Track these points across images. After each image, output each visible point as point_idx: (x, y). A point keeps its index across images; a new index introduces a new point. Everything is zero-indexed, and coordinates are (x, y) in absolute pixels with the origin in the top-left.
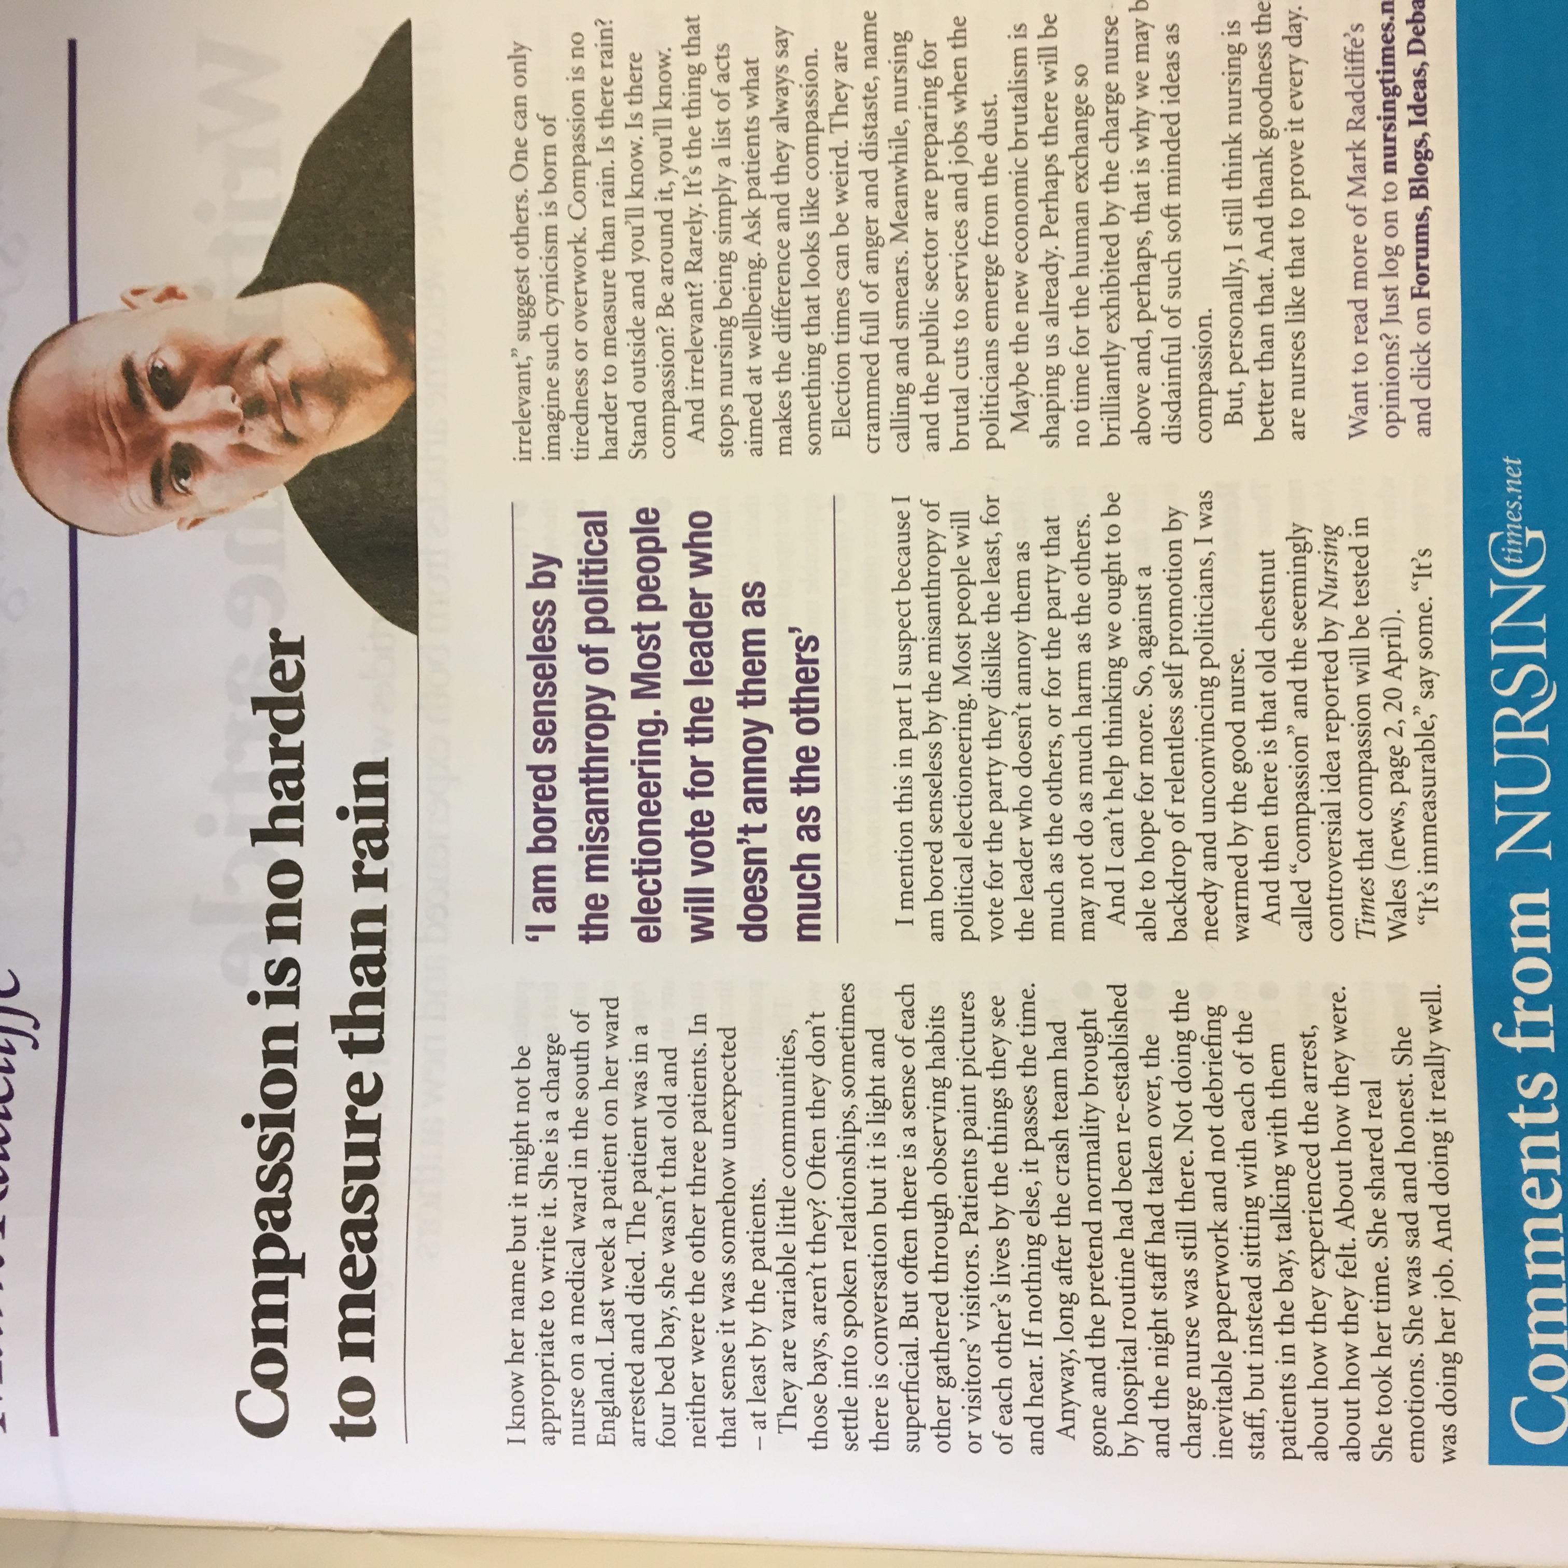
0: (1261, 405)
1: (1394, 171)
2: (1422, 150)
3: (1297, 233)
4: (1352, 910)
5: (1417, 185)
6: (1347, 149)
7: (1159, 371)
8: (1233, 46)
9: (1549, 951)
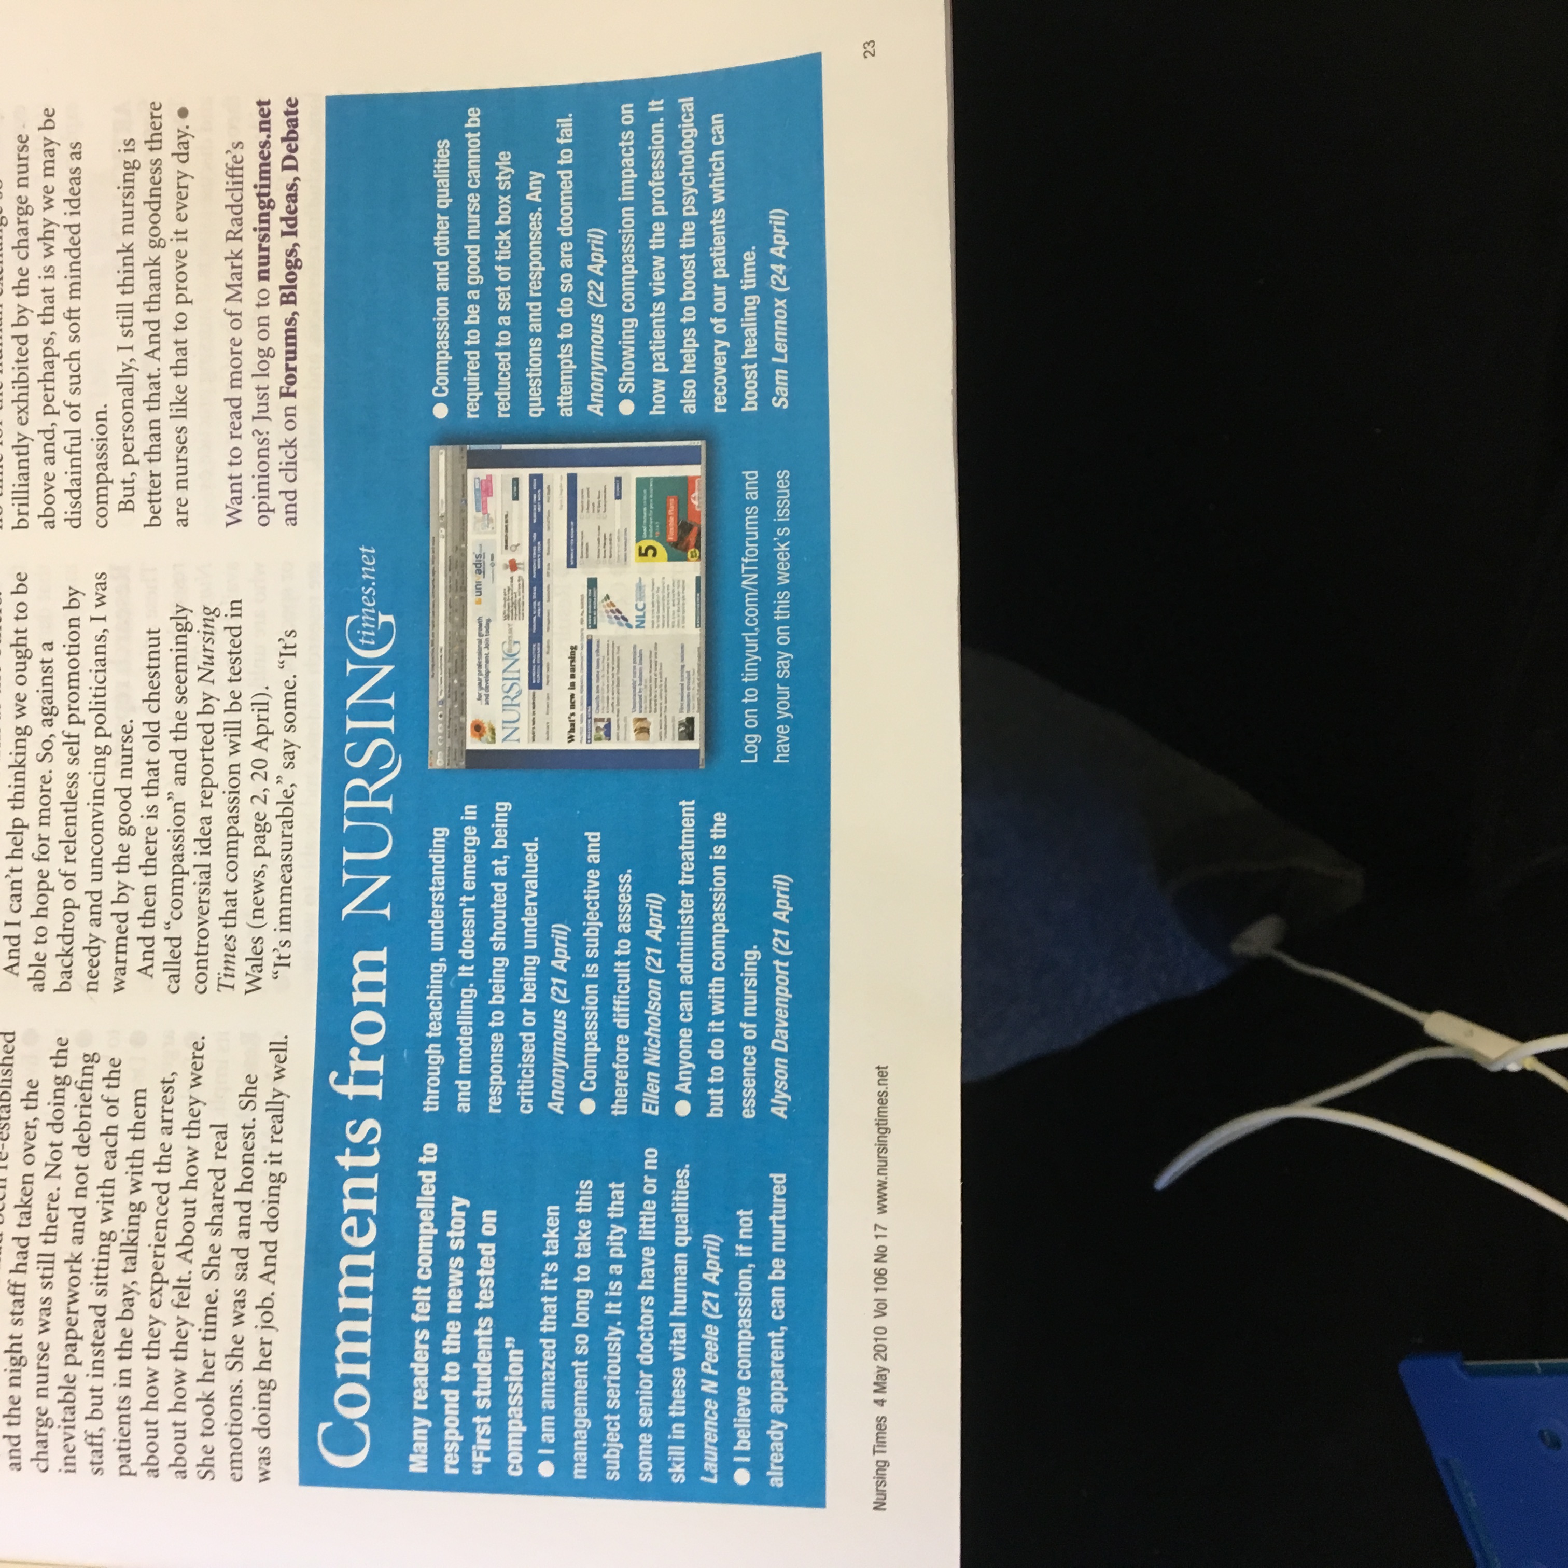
0: (151, 494)
1: (267, 278)
2: (293, 259)
3: (181, 336)
4: (216, 965)
5: (287, 291)
6: (226, 258)
7: (63, 460)
8: (128, 162)
9: (384, 1006)
